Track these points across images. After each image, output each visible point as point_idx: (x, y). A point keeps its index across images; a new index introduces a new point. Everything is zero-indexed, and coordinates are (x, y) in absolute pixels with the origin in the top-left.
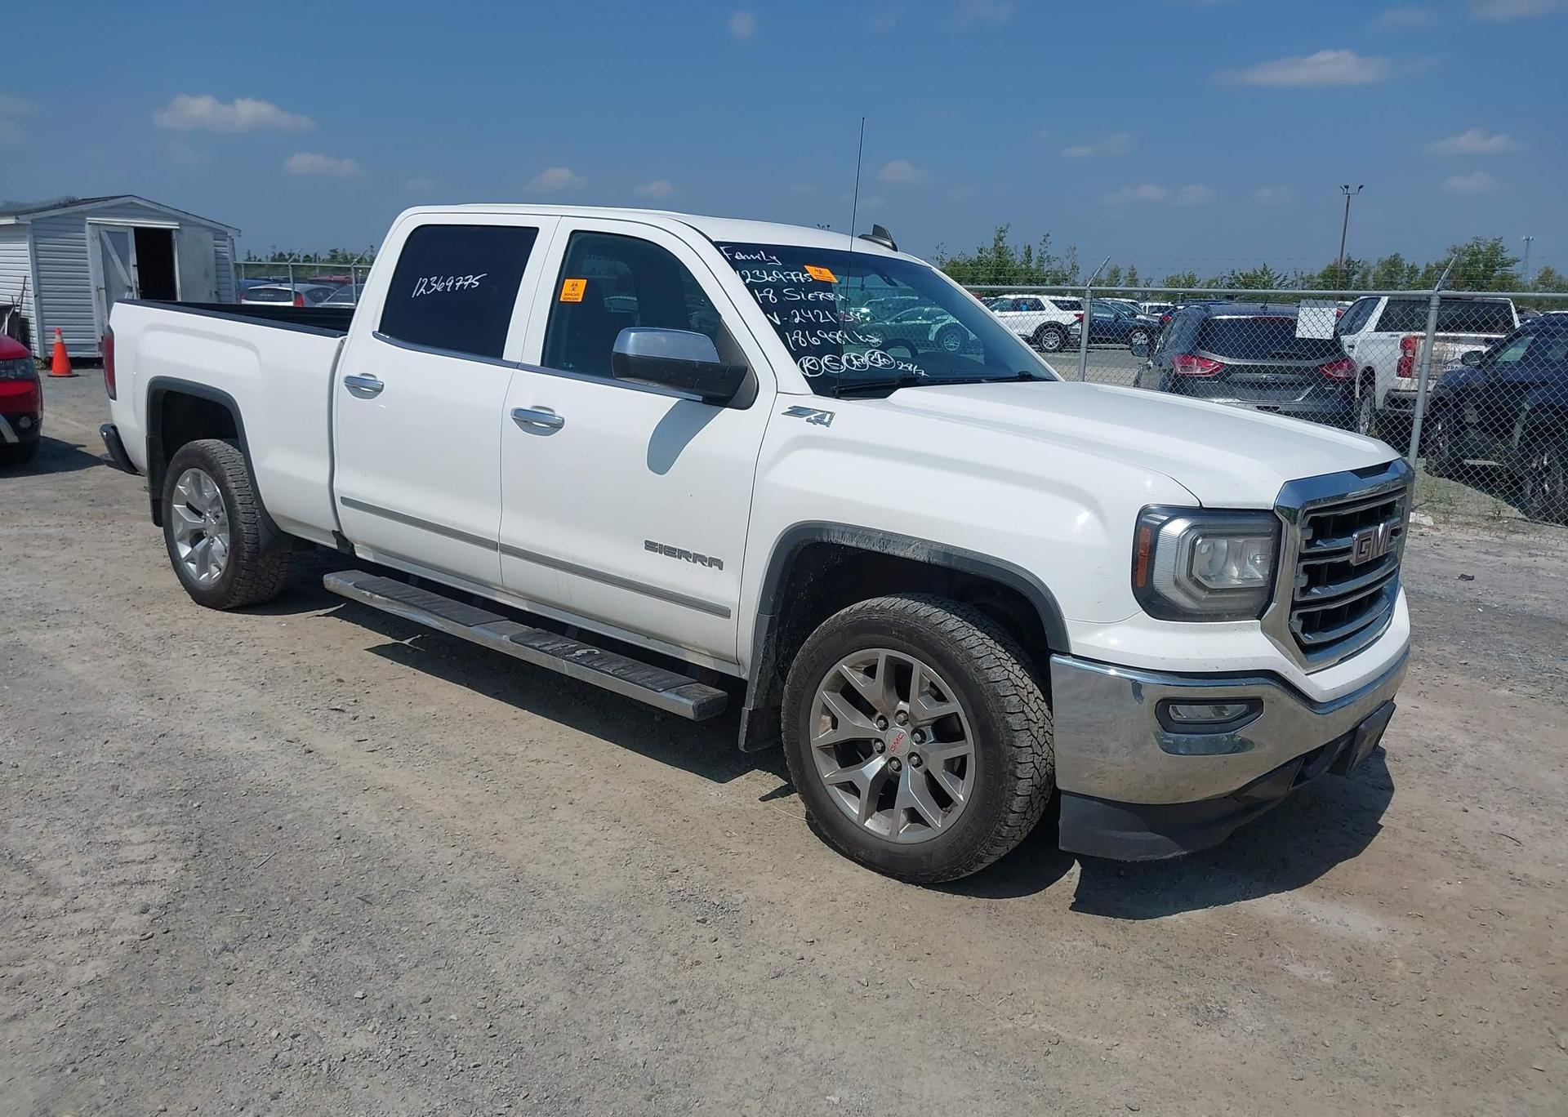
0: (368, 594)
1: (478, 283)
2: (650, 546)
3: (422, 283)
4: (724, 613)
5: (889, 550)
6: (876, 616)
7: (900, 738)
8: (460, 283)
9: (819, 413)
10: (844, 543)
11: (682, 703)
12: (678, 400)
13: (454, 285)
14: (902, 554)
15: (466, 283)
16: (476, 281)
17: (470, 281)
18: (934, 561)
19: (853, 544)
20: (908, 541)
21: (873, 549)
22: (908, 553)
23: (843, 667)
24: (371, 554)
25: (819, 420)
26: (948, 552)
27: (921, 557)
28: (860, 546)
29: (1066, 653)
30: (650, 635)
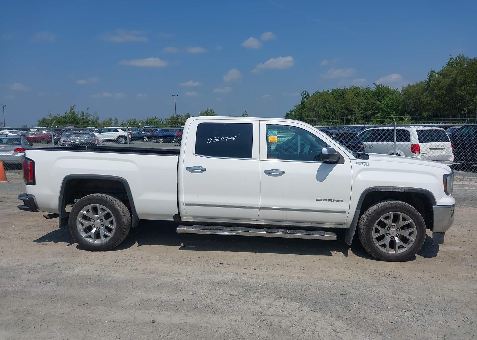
0: (201, 230)
1: (235, 139)
2: (317, 200)
3: (210, 140)
4: (345, 212)
5: (394, 190)
6: (391, 205)
7: (393, 231)
8: (227, 139)
9: (364, 163)
10: (382, 191)
11: (333, 237)
12: (321, 164)
13: (225, 139)
14: (398, 191)
15: (230, 139)
16: (233, 138)
17: (231, 138)
18: (405, 191)
19: (385, 190)
20: (399, 188)
21: (390, 191)
22: (400, 190)
23: (381, 218)
24: (192, 219)
25: (366, 165)
26: (409, 189)
27: (403, 191)
28: (387, 190)
29: (435, 205)
30: (311, 222)
